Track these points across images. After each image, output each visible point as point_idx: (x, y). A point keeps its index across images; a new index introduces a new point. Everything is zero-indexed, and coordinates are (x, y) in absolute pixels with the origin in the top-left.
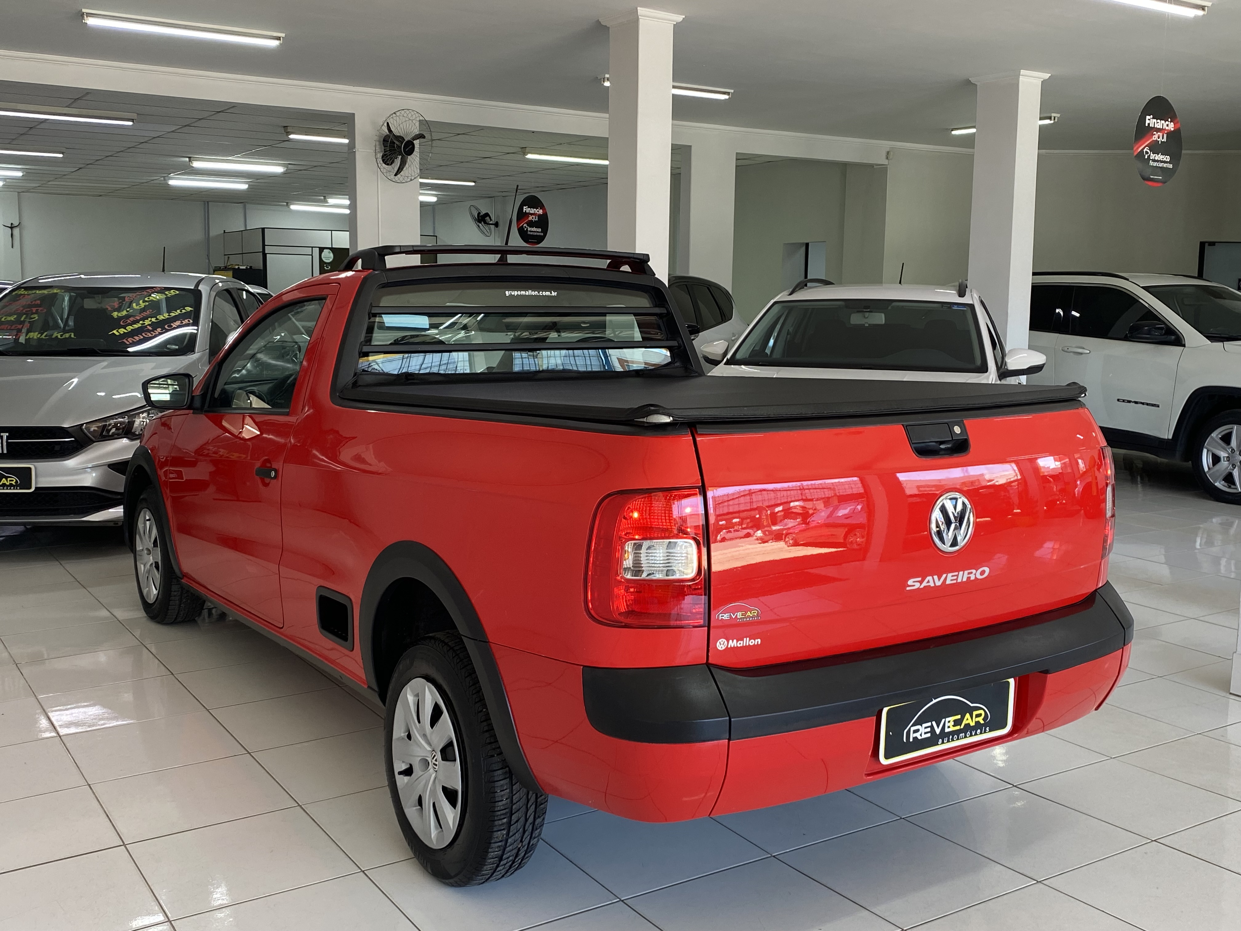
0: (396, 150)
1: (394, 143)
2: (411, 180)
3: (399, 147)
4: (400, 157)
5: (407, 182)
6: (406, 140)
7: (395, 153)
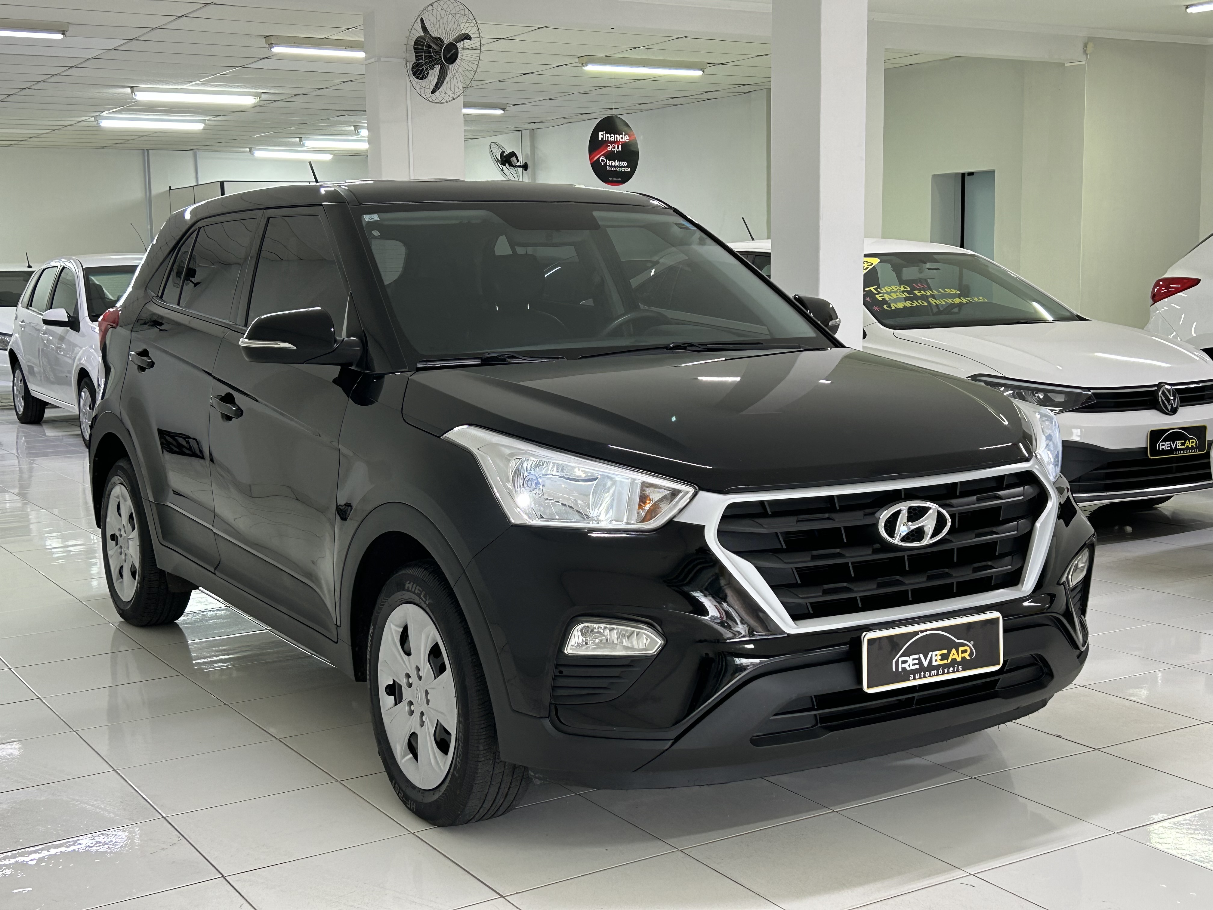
0: (431, 56)
1: (430, 47)
2: (453, 99)
3: (436, 52)
4: (438, 68)
5: (447, 102)
6: (446, 42)
7: (430, 62)
